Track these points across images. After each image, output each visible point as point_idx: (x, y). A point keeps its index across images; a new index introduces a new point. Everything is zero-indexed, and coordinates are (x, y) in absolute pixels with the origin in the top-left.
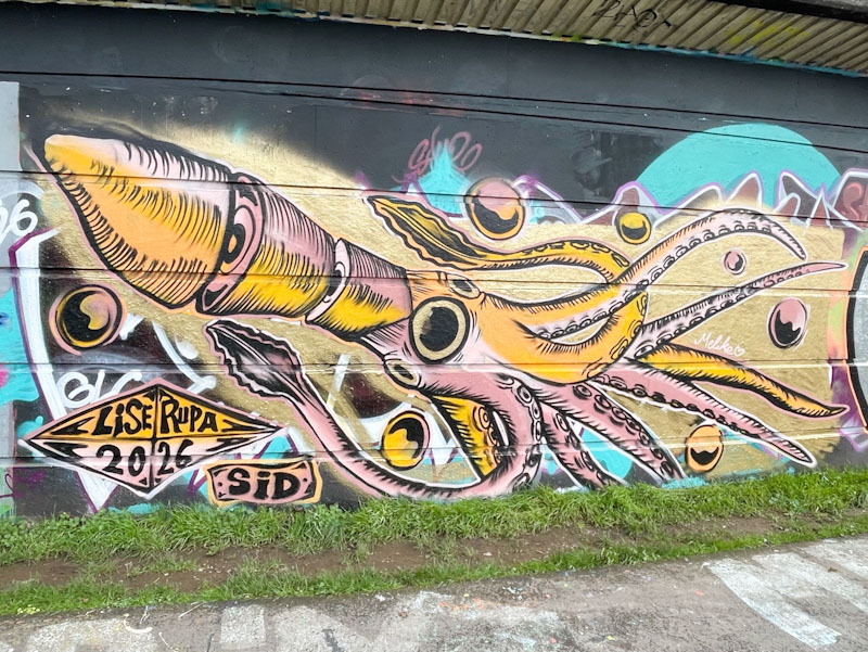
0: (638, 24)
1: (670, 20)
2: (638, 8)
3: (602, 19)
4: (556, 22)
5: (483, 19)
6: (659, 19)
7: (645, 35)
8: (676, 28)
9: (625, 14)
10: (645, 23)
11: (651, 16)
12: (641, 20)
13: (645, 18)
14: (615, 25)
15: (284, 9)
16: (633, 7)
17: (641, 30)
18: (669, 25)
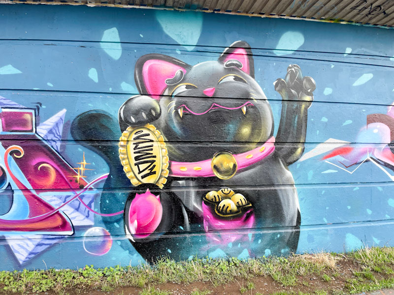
0: (370, 14)
2: (374, 5)
3: (355, 10)
4: (330, 13)
5: (294, 12)
6: (382, 11)
7: (371, 19)
8: (388, 15)
9: (366, 8)
11: (379, 9)
12: (372, 11)
13: (375, 10)
14: (358, 14)
18: (385, 13)
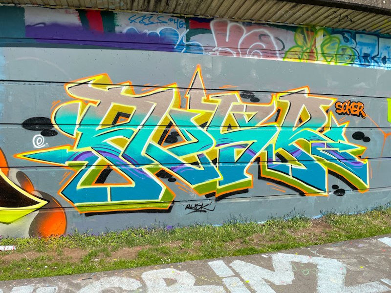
0: (339, 21)
1: (353, 20)
2: (342, 15)
3: (327, 19)
4: (307, 21)
5: (279, 19)
6: (349, 19)
7: (340, 25)
8: (354, 22)
9: (336, 17)
10: (343, 20)
11: (347, 18)
12: (341, 20)
13: (343, 19)
14: (330, 21)
15: (200, 15)
16: (340, 15)
17: (339, 23)
18: (351, 21)
